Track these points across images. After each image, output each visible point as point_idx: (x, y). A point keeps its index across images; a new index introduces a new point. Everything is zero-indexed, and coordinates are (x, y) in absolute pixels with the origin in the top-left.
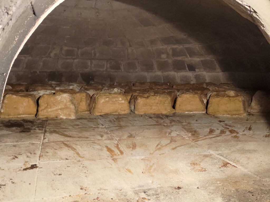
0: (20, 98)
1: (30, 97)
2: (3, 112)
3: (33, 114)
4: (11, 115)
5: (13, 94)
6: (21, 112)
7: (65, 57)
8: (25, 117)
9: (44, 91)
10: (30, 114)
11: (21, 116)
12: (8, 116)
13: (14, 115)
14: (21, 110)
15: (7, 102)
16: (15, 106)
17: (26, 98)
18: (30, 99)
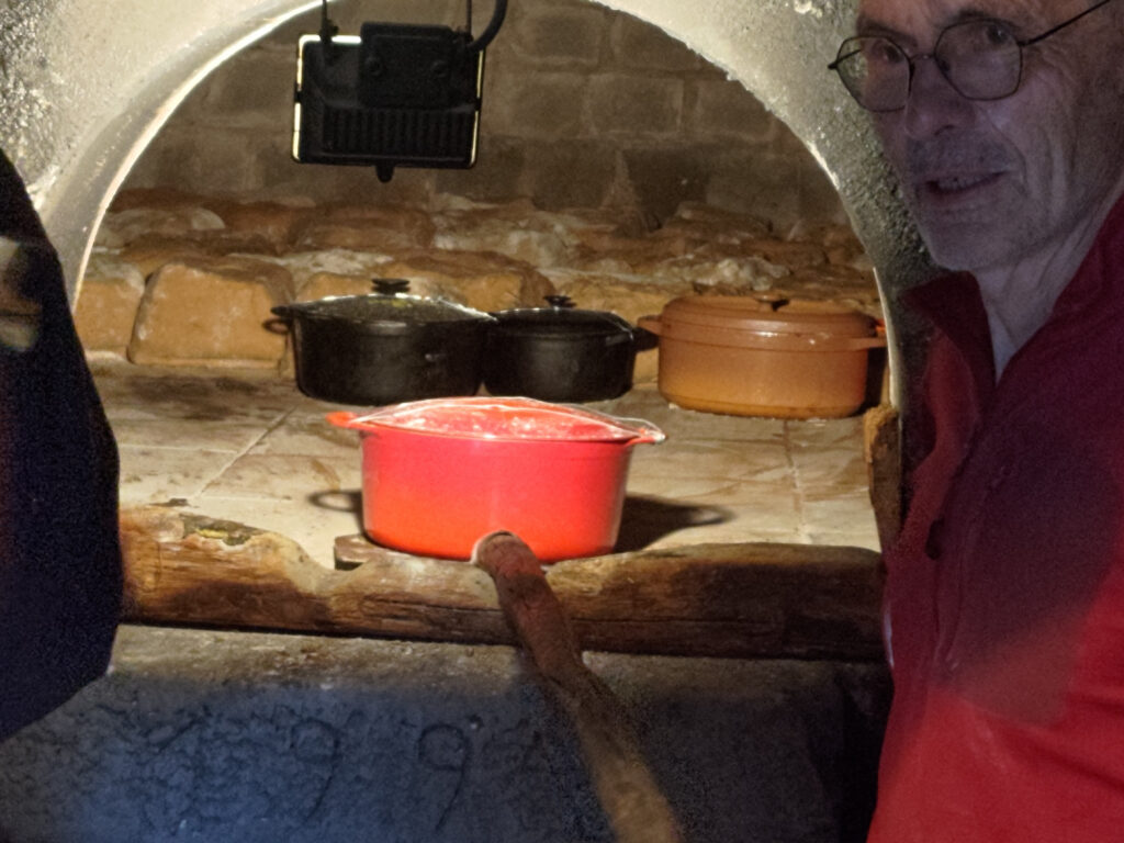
0: (218, 281)
1: (264, 278)
2: (147, 342)
3: (270, 359)
4: (178, 357)
5: (191, 263)
6: (217, 346)
7: (537, 60)
8: (234, 369)
9: (344, 256)
10: (257, 358)
11: (221, 363)
12: (166, 357)
13: (191, 357)
14: (220, 337)
15: (163, 296)
16: (194, 319)
17: (242, 285)
18: (259, 288)
